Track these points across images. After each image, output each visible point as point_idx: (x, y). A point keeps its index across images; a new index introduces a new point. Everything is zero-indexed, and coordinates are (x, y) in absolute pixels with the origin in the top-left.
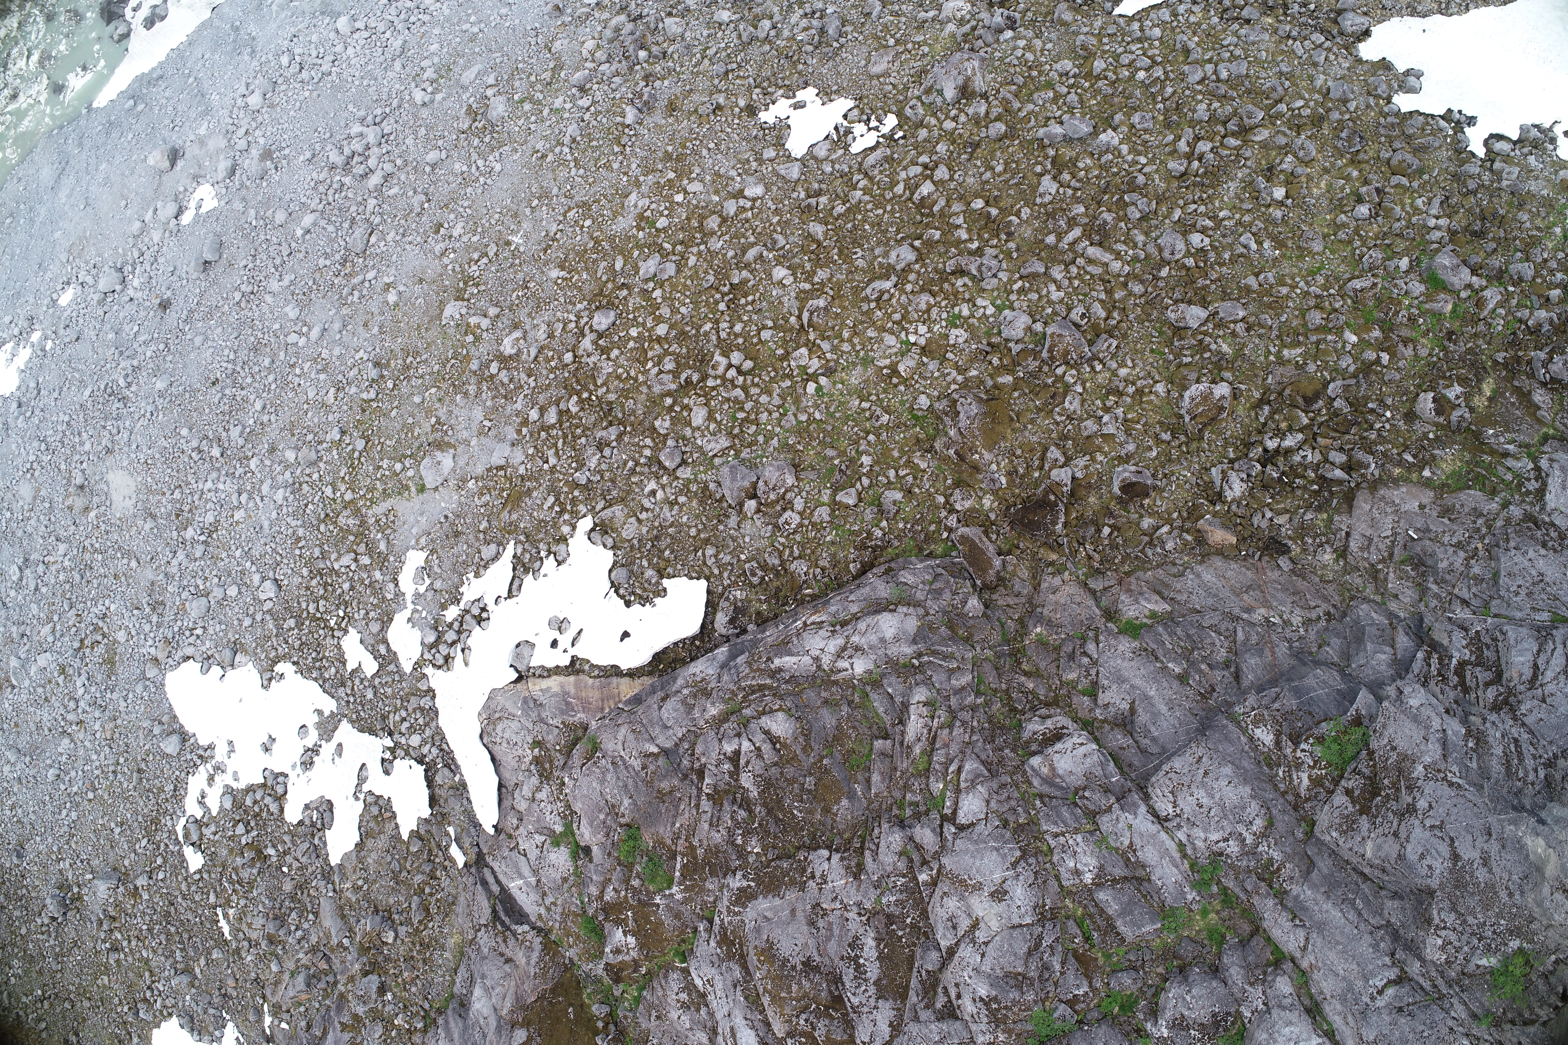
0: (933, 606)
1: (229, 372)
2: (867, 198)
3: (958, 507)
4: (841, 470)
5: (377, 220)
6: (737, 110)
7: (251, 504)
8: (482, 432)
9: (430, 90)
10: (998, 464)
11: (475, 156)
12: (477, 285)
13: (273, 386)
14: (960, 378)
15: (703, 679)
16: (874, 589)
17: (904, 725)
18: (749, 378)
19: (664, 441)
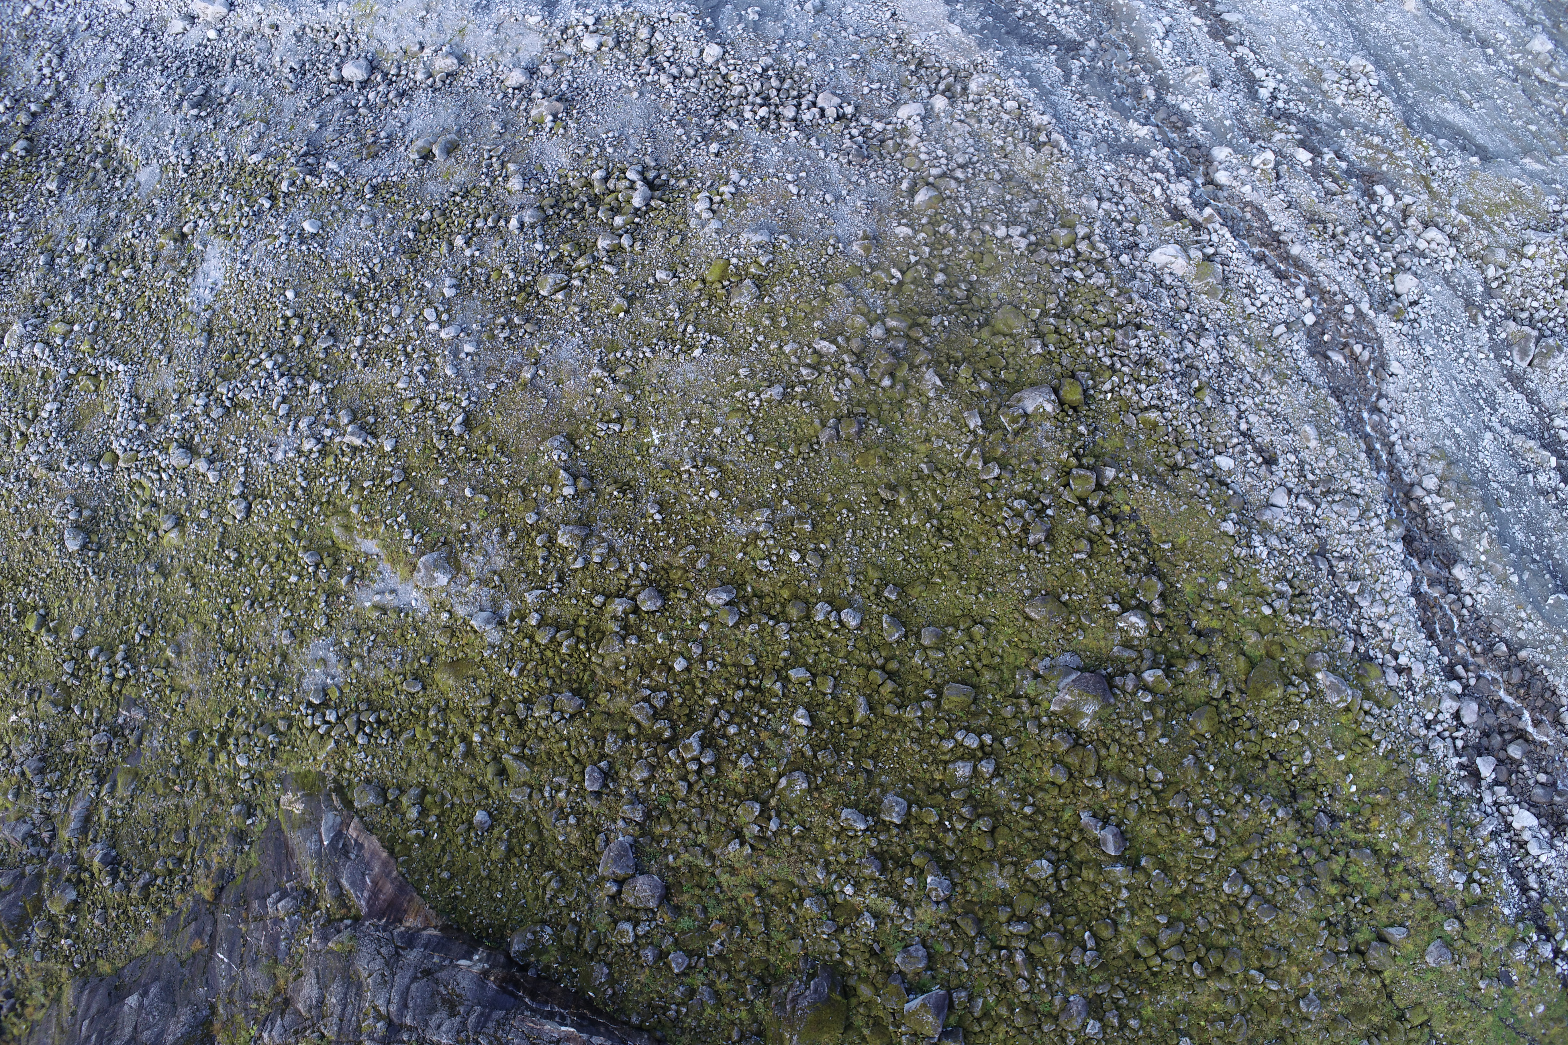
2: (919, 724)
5: (577, 282)
6: (906, 522)
7: (284, 422)
8: (488, 583)
14: (837, 957)
18: (701, 783)
19: (602, 757)
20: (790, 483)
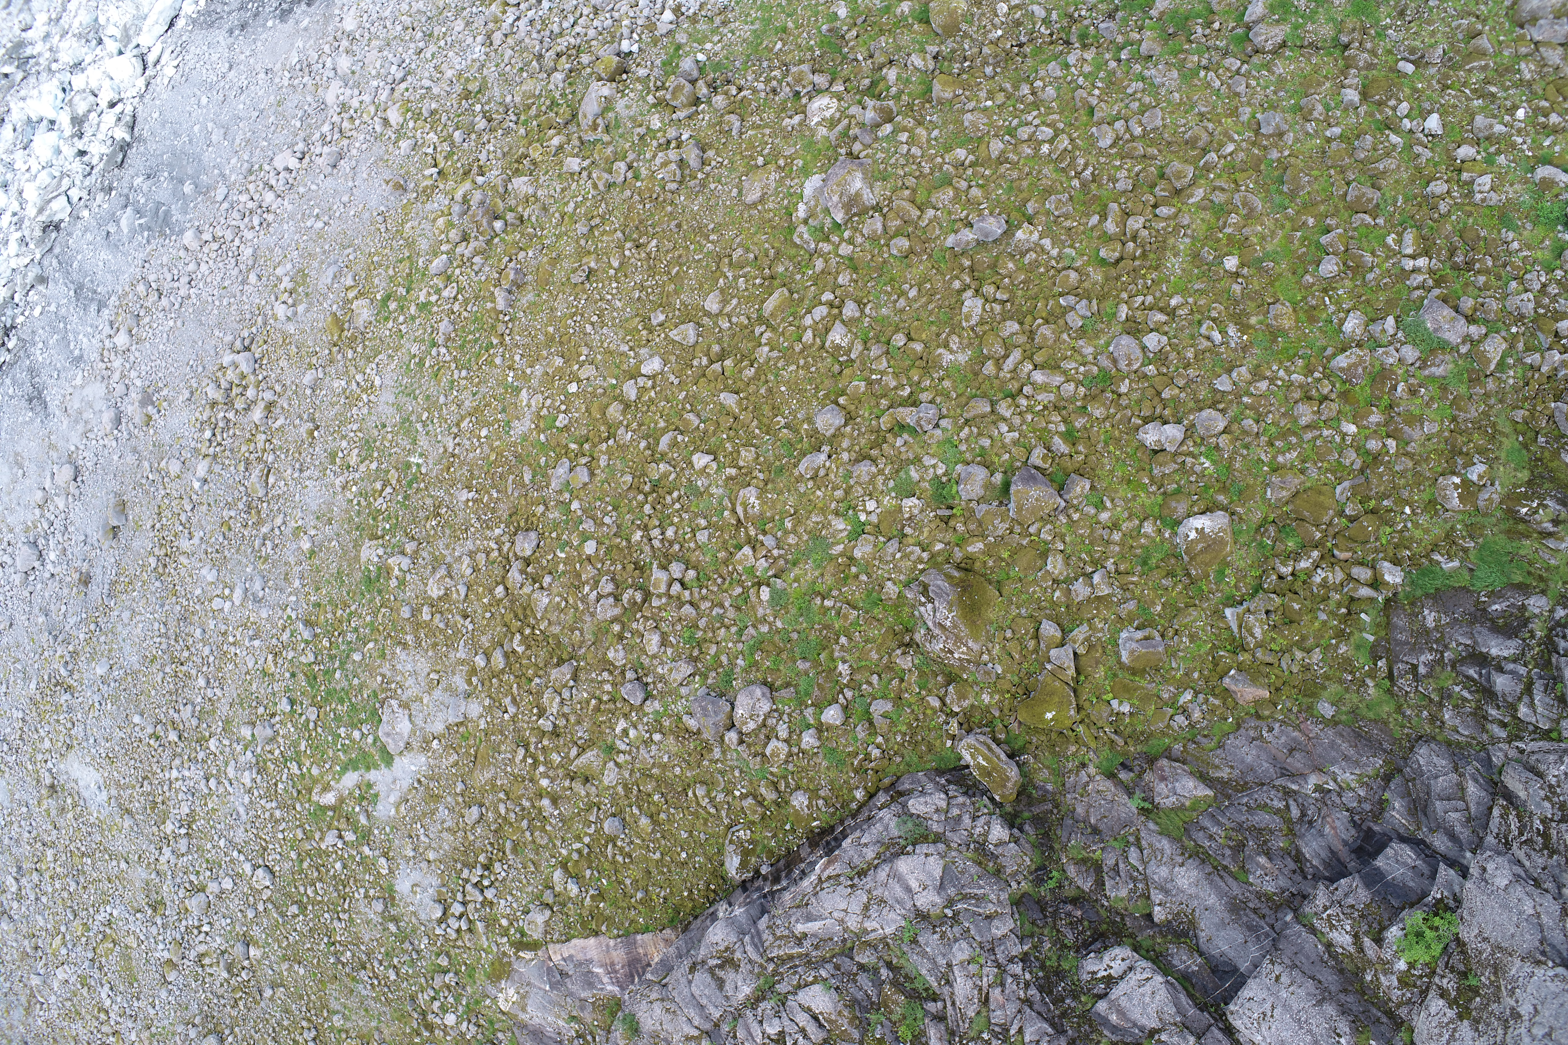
0: (955, 838)
1: (164, 646)
2: (775, 354)
3: (956, 709)
4: (819, 685)
5: (271, 458)
6: (612, 272)
7: (221, 790)
8: (431, 686)
9: (290, 301)
10: (990, 652)
11: (352, 370)
12: (387, 519)
13: (211, 659)
14: (925, 555)
16: (886, 827)
17: (951, 986)
18: (696, 590)
19: (623, 673)
20: (517, 358)
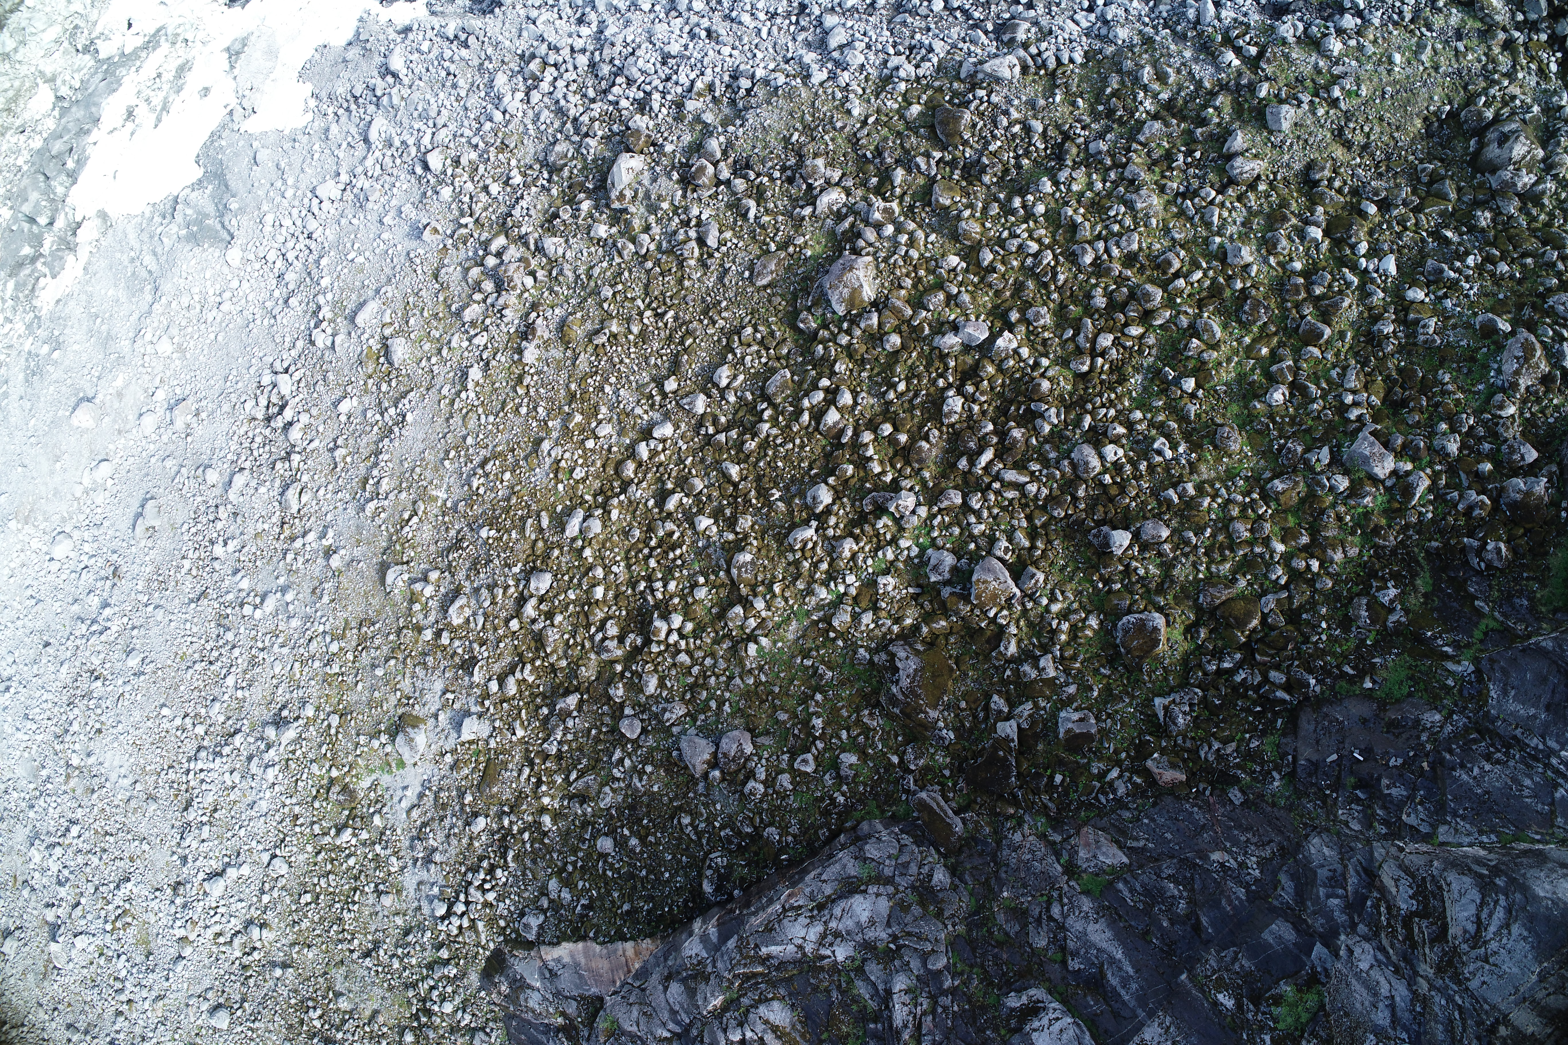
0: (903, 882)
2: (775, 431)
3: (913, 767)
4: (794, 735)
5: (304, 478)
6: (631, 337)
7: (244, 783)
8: (447, 705)
10: (945, 720)
12: (413, 547)
13: (240, 661)
14: (896, 628)
15: (699, 963)
16: (844, 867)
17: (890, 1011)
18: (691, 641)
19: (622, 708)
20: (540, 410)
